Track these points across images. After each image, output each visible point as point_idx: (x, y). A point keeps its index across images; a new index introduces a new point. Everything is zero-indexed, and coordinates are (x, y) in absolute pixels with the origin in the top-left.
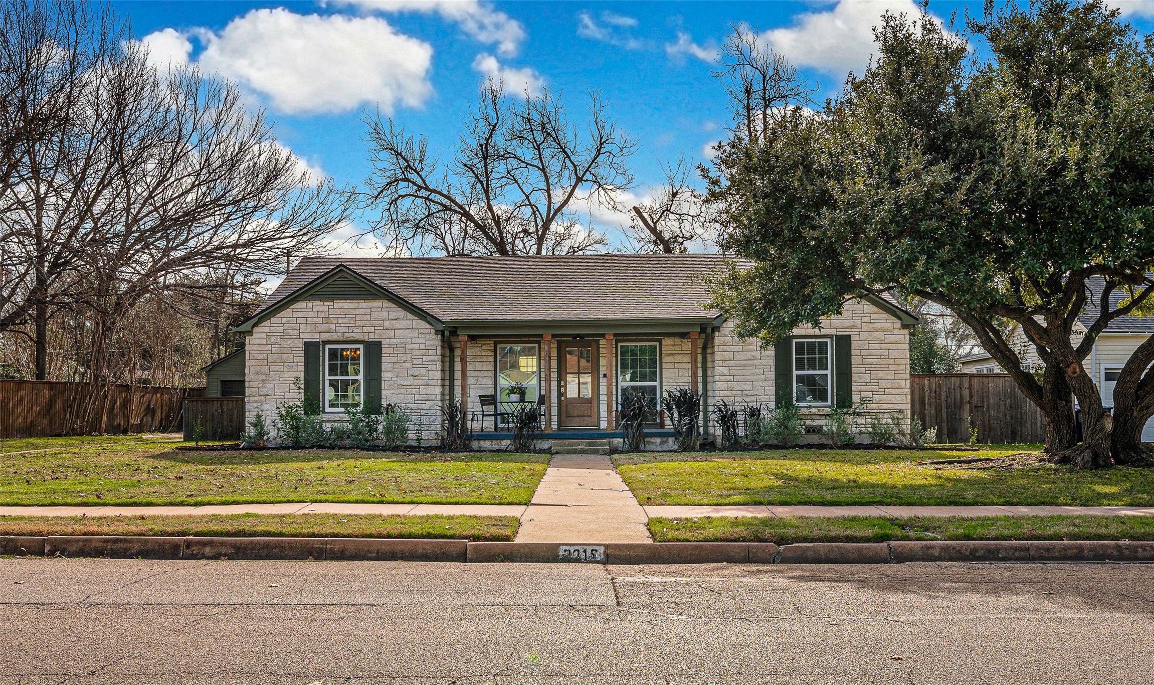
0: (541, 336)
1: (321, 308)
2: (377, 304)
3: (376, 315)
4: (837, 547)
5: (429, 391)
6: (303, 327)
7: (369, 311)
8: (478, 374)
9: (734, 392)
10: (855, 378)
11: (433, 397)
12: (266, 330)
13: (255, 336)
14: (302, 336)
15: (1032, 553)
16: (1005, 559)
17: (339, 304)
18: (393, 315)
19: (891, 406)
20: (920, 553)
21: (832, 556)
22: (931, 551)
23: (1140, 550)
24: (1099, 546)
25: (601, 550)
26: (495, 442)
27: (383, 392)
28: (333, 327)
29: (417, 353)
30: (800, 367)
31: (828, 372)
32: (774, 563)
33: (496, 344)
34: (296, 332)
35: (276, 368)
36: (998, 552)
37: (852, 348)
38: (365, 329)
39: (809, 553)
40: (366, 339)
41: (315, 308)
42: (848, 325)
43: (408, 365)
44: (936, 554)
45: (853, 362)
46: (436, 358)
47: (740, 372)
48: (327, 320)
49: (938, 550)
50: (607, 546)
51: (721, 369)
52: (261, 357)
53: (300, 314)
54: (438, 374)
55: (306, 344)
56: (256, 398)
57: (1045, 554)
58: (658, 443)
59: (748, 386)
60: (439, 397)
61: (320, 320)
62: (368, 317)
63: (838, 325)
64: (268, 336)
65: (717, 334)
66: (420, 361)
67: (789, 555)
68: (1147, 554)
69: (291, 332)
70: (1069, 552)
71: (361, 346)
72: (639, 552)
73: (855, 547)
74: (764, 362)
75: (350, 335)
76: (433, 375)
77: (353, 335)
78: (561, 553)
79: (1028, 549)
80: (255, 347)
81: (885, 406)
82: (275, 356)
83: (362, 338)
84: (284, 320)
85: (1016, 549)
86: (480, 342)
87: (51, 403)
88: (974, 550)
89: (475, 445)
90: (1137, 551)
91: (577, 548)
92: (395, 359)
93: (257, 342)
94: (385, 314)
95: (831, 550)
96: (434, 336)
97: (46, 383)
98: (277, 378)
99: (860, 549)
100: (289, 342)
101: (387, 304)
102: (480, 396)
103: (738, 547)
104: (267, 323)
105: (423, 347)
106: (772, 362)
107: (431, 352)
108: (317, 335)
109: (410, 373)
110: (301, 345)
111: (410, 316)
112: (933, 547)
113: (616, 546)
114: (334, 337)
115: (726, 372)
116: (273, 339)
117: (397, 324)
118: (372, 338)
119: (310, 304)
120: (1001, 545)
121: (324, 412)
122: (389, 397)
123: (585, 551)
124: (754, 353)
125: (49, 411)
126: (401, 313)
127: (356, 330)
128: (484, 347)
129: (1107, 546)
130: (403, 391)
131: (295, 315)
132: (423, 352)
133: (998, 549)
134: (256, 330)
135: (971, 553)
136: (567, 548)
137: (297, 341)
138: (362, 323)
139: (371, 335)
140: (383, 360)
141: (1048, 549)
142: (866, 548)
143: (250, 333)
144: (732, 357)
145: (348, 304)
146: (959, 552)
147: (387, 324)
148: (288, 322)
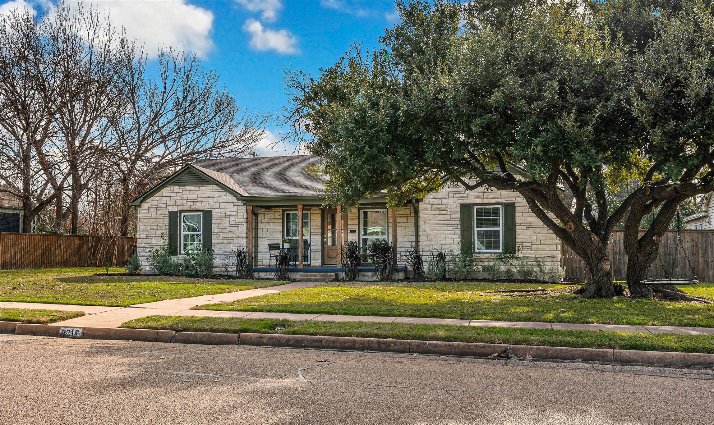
0: (296, 206)
1: (178, 191)
2: (210, 187)
3: (209, 194)
4: (207, 335)
5: (239, 242)
6: (168, 202)
7: (205, 192)
8: (272, 230)
9: (432, 243)
10: (518, 232)
11: (242, 245)
12: (148, 204)
13: (143, 208)
14: (168, 207)
15: (323, 343)
16: (305, 347)
17: (188, 188)
18: (218, 194)
19: (544, 252)
20: (256, 341)
21: (204, 340)
22: (262, 340)
23: (393, 345)
24: (366, 341)
25: (81, 330)
26: (268, 273)
27: (213, 242)
28: (185, 202)
29: (232, 217)
30: (480, 224)
31: (500, 229)
32: (170, 342)
33: (283, 211)
34: (164, 205)
35: (155, 227)
36: (302, 342)
37: (516, 212)
38: (203, 203)
39: (191, 338)
40: (204, 209)
41: (175, 191)
42: (513, 195)
43: (227, 225)
44: (265, 342)
45: (517, 221)
46: (243, 220)
47: (437, 229)
48: (181, 198)
49: (267, 339)
50: (84, 329)
51: (423, 226)
52: (145, 220)
53: (167, 195)
54: (245, 231)
55: (169, 212)
56: (142, 245)
57: (331, 345)
58: (370, 276)
59: (442, 238)
60: (245, 245)
61: (178, 198)
62: (204, 195)
63: (506, 196)
64: (149, 208)
65: (420, 203)
66: (234, 223)
67: (180, 338)
68: (396, 348)
69: (162, 205)
70: (347, 344)
71: (201, 214)
72: (100, 332)
73: (218, 335)
74: (454, 222)
75: (194, 207)
76: (242, 231)
77: (196, 206)
78: (60, 332)
79: (321, 341)
80: (142, 215)
81: (540, 253)
82: (153, 220)
83: (201, 209)
84: (158, 198)
85: (314, 341)
86: (273, 210)
87: (80, 247)
88: (288, 340)
89: (256, 275)
90: (390, 346)
91: (69, 329)
92: (220, 221)
93: (143, 211)
94: (214, 193)
95: (204, 336)
96: (242, 207)
97: (77, 236)
98: (154, 233)
99: (220, 336)
100: (161, 211)
101: (215, 187)
102: (269, 245)
103: (152, 332)
104: (149, 200)
105: (236, 213)
106: (458, 222)
107: (241, 217)
108: (176, 207)
109: (228, 230)
110: (168, 213)
111: (228, 194)
112: (264, 338)
113: (89, 329)
114: (185, 208)
115: (427, 229)
116: (152, 210)
117: (221, 200)
118: (207, 208)
119: (172, 189)
120: (305, 338)
121: (180, 254)
122: (216, 245)
123: (73, 331)
124: (446, 216)
125: (78, 253)
126: (223, 193)
127: (198, 204)
128: (276, 213)
129: (372, 341)
130: (224, 241)
131: (164, 195)
132: (236, 217)
133: (302, 341)
134: (143, 204)
135: (286, 342)
136: (64, 329)
137: (165, 211)
138: (201, 199)
139: (206, 207)
140: (213, 222)
141: (333, 342)
142: (225, 336)
143: (140, 206)
144: (430, 219)
145: (193, 188)
146: (279, 341)
147: (215, 200)
148: (160, 200)
